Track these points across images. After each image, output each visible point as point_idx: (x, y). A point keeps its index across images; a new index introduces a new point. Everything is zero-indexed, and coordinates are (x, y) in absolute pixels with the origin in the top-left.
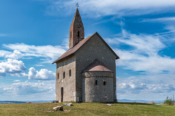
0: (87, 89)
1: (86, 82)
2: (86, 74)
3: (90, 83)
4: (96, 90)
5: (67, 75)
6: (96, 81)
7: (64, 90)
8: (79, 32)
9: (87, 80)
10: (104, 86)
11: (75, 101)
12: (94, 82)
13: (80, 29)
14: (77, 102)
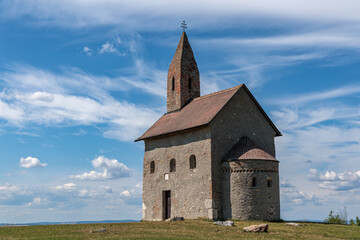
0: (236, 195)
1: (232, 182)
2: (232, 165)
3: (243, 183)
4: (254, 196)
5: (182, 166)
6: (254, 179)
7: (175, 196)
8: (190, 80)
9: (234, 177)
10: (268, 190)
11: (211, 217)
12: (250, 181)
13: (193, 73)
14: (214, 220)
